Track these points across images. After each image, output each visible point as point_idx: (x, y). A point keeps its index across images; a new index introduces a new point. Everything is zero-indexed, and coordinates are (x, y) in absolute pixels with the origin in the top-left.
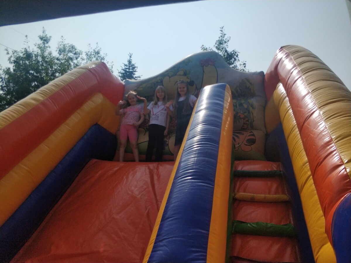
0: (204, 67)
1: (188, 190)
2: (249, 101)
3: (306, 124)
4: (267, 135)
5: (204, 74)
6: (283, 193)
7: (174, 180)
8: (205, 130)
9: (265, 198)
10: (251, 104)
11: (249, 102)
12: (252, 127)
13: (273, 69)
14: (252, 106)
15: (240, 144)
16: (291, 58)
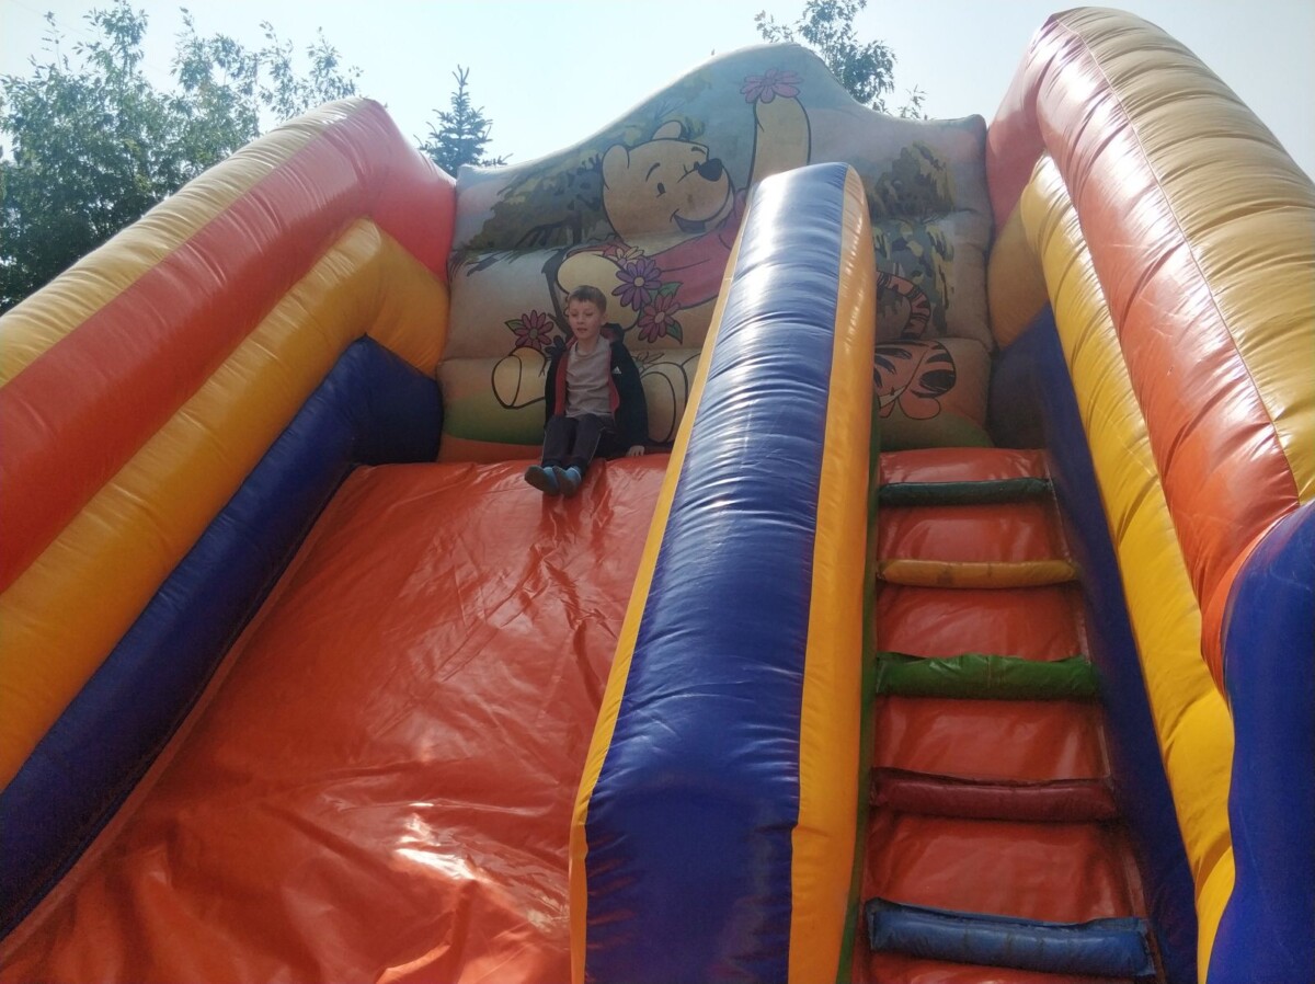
0: (759, 101)
1: (724, 541)
2: (929, 228)
3: (1140, 297)
4: (997, 354)
5: (759, 130)
6: (1056, 554)
7: (670, 515)
8: (775, 338)
9: (990, 574)
10: (939, 242)
11: (929, 233)
12: (943, 330)
13: (1018, 105)
14: (941, 249)
15: (896, 394)
16: (1090, 56)
